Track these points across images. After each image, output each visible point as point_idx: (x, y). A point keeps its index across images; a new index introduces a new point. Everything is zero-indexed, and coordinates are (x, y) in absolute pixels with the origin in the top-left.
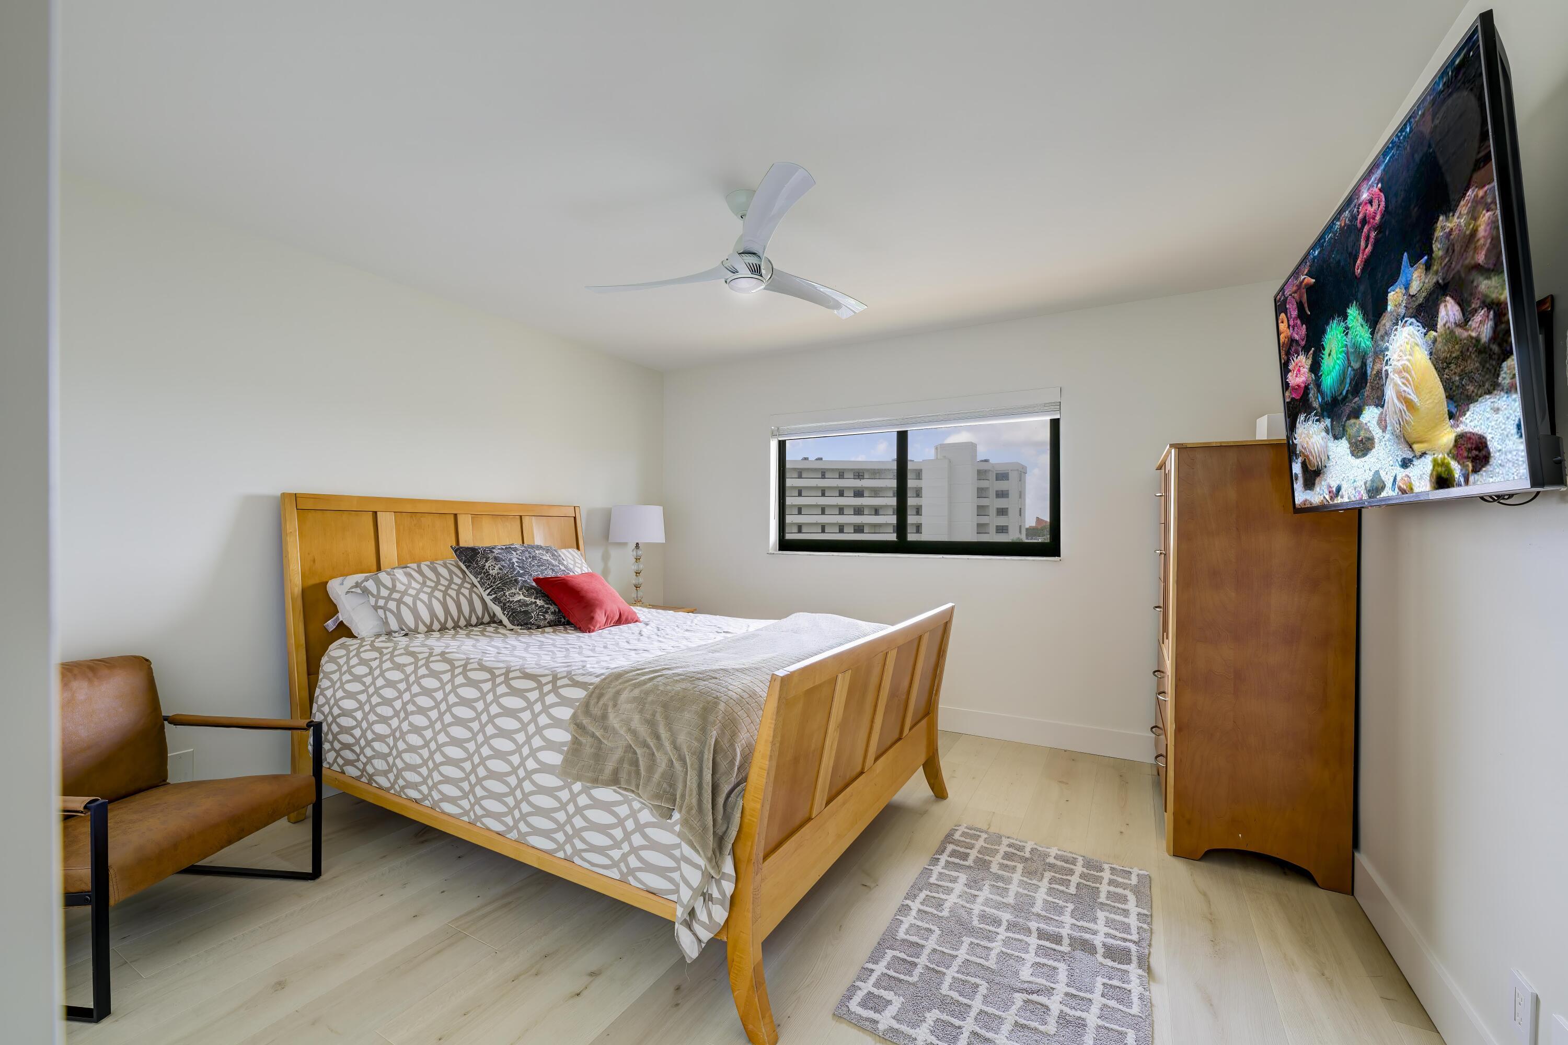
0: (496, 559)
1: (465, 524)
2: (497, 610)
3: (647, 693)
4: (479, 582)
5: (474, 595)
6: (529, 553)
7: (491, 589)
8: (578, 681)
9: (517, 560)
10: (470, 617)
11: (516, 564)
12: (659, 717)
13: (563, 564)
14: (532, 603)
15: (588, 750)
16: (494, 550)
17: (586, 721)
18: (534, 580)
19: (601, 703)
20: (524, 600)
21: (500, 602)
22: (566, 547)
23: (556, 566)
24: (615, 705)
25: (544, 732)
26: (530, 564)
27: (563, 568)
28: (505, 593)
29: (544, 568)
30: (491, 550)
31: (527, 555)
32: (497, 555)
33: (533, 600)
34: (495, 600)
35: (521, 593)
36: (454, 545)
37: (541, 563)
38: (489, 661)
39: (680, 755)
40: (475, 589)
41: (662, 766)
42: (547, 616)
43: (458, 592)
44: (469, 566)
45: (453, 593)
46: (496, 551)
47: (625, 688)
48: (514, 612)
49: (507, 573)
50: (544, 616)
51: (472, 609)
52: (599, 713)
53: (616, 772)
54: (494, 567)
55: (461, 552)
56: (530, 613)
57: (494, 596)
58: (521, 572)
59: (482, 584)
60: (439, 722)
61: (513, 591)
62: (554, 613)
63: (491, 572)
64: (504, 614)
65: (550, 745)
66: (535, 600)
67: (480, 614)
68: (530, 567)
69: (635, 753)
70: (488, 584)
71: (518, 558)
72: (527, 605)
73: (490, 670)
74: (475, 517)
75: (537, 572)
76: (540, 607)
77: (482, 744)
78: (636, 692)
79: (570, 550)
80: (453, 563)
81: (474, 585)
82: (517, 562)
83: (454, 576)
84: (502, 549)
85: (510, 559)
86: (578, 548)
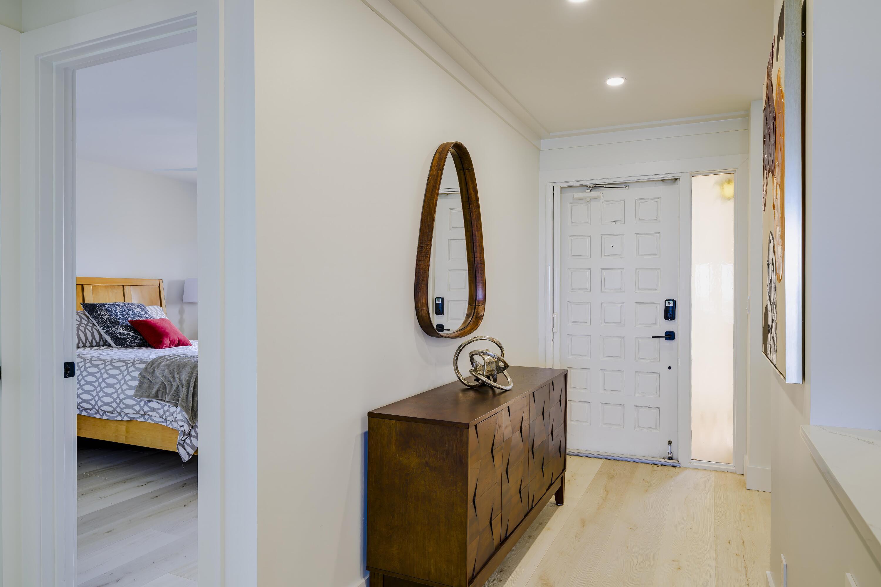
0: (107, 310)
1: (88, 291)
2: (108, 338)
3: (172, 362)
4: (97, 323)
5: (94, 330)
6: (127, 307)
7: (103, 327)
8: (144, 361)
9: (119, 311)
10: (92, 341)
11: (119, 313)
12: (175, 370)
13: (148, 314)
14: (127, 334)
15: (146, 385)
16: (106, 305)
17: (146, 374)
18: (129, 321)
19: (152, 367)
20: (123, 332)
21: (109, 333)
22: (152, 304)
23: (143, 315)
24: (158, 368)
25: (128, 383)
26: (127, 313)
27: (147, 316)
28: (112, 329)
29: (135, 315)
30: (104, 305)
31: (125, 308)
32: (107, 308)
33: (128, 333)
34: (106, 333)
35: (121, 328)
36: (82, 302)
37: (134, 313)
38: (102, 357)
39: (181, 383)
40: (95, 327)
41: (175, 387)
42: (136, 341)
43: (85, 328)
44: (92, 314)
45: (83, 329)
46: (107, 306)
47: (164, 361)
48: (117, 339)
49: (114, 318)
50: (134, 341)
51: (93, 338)
52: (151, 371)
53: (157, 393)
54: (106, 314)
55: (87, 306)
56: (126, 339)
57: (106, 330)
58: (122, 317)
59: (99, 324)
60: (81, 376)
61: (117, 327)
62: (140, 340)
63: (104, 317)
64: (112, 340)
65: (130, 387)
66: (129, 333)
67: (98, 340)
68: (127, 315)
69: (165, 385)
70: (102, 324)
71: (120, 310)
72: (124, 335)
73: (103, 360)
74: (95, 286)
75: (131, 317)
76: (132, 336)
77: (100, 391)
78: (168, 362)
79: (154, 306)
80: (82, 312)
81: (94, 325)
82: (119, 312)
83: (83, 320)
84: (111, 305)
85: (115, 310)
86: (161, 306)
